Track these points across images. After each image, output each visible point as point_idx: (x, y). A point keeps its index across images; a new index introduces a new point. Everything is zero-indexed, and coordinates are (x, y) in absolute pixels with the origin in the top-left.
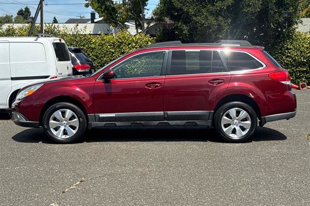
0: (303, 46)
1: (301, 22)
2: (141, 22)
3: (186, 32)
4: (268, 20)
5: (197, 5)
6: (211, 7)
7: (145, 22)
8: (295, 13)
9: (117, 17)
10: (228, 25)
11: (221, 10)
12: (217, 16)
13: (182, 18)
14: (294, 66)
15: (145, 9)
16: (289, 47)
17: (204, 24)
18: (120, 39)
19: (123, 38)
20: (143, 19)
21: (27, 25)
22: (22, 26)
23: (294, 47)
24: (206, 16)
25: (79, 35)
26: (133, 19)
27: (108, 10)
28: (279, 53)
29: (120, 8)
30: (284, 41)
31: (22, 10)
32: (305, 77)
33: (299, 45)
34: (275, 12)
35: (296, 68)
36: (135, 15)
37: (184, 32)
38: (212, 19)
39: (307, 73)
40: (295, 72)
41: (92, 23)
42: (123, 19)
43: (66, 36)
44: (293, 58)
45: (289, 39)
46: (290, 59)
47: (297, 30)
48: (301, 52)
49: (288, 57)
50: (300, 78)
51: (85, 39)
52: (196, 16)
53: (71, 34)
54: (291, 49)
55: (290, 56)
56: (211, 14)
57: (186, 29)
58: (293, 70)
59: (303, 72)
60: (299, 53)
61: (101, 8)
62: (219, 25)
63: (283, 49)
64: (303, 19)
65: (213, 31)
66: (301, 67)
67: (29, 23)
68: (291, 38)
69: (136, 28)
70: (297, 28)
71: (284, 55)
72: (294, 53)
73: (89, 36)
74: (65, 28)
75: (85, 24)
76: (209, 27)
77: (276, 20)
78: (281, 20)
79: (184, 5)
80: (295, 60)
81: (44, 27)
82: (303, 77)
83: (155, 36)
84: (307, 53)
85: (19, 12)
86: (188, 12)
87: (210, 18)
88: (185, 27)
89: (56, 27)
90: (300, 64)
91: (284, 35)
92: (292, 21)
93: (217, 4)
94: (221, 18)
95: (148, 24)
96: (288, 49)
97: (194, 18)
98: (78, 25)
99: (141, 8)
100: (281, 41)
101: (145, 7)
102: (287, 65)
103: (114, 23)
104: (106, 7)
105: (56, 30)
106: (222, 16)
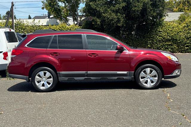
0: (169, 30)
1: (168, 15)
2: (76, 18)
3: (99, 23)
4: (147, 15)
5: (105, 7)
6: (113, 8)
7: (79, 17)
8: (163, 10)
9: (62, 14)
10: (124, 18)
11: (119, 9)
12: (117, 13)
13: (96, 15)
14: (164, 42)
15: (78, 9)
16: (160, 30)
17: (109, 18)
18: (60, 28)
19: (62, 27)
20: (77, 15)
21: (4, 20)
22: (1, 21)
23: (163, 30)
24: (110, 13)
25: (36, 26)
26: (71, 15)
27: (56, 10)
28: (155, 34)
29: (63, 9)
30: (157, 27)
31: (8, 12)
32: (171, 48)
33: (166, 29)
34: (151, 10)
35: (165, 43)
36: (73, 13)
37: (98, 23)
38: (113, 15)
39: (172, 45)
40: (164, 45)
41: (48, 18)
42: (65, 15)
43: (28, 27)
44: (163, 37)
45: (160, 25)
46: (161, 38)
47: (165, 20)
48: (168, 33)
49: (160, 36)
50: (167, 49)
51: (39, 28)
52: (104, 13)
53: (31, 25)
54: (161, 31)
55: (161, 36)
56: (113, 11)
57: (99, 21)
58: (163, 44)
59: (169, 45)
60: (166, 34)
61: (52, 9)
62: (118, 18)
63: (157, 32)
64: (168, 14)
65: (115, 22)
66: (168, 42)
67: (5, 19)
68: (162, 25)
69: (74, 21)
70: (165, 19)
71: (158, 35)
72: (164, 34)
73: (42, 27)
74: (27, 22)
75: (39, 19)
76: (112, 20)
77: (151, 15)
78: (155, 14)
79: (97, 6)
80: (164, 38)
81: (14, 22)
82: (169, 48)
83: (82, 26)
84: (171, 34)
85: (7, 12)
86: (100, 11)
87: (112, 14)
88: (98, 20)
89: (22, 22)
90: (167, 40)
91: (157, 23)
92: (162, 15)
93: (116, 6)
94: (119, 14)
95: (81, 18)
96: (160, 32)
97: (103, 14)
98: (34, 20)
99: (76, 9)
100: (156, 27)
101: (78, 8)
102: (160, 41)
103: (60, 18)
104: (55, 9)
105: (22, 23)
106: (119, 13)
